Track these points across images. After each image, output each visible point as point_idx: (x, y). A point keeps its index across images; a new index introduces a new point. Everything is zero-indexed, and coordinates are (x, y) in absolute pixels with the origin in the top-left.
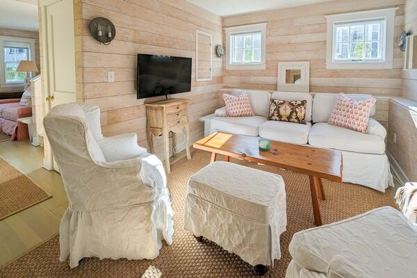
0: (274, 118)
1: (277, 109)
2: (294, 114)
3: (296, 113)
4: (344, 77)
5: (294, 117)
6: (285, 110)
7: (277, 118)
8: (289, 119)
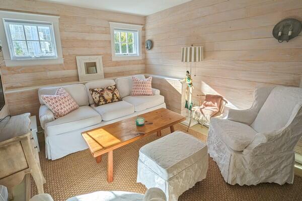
0: (101, 103)
1: (102, 96)
2: (115, 96)
3: (116, 94)
4: (122, 65)
5: (115, 98)
6: (108, 94)
7: (104, 103)
8: (112, 101)
